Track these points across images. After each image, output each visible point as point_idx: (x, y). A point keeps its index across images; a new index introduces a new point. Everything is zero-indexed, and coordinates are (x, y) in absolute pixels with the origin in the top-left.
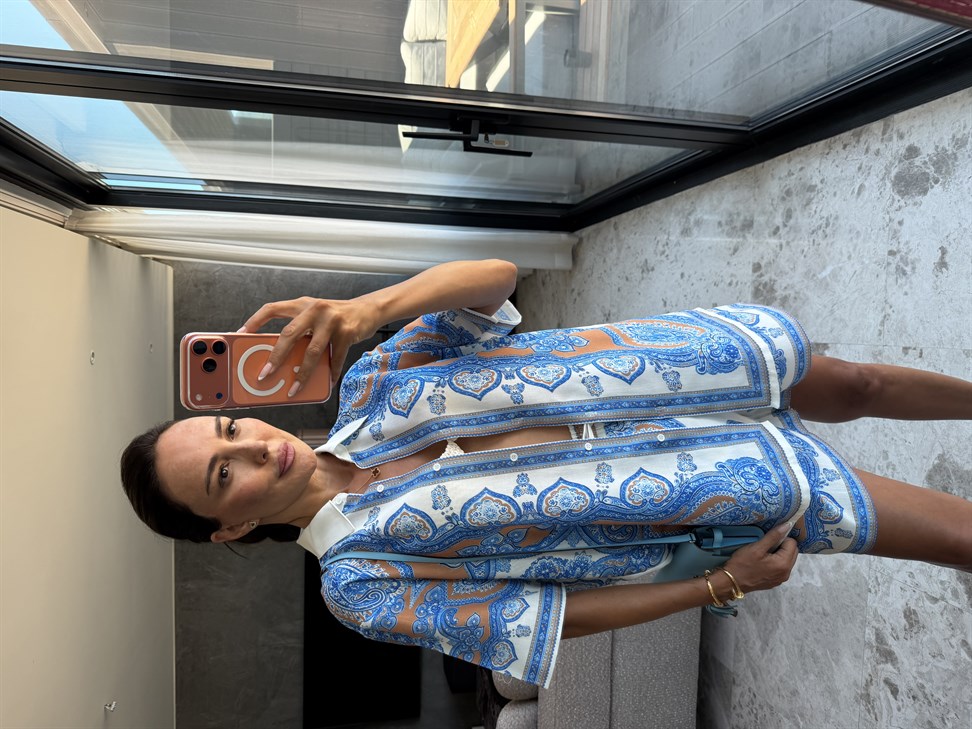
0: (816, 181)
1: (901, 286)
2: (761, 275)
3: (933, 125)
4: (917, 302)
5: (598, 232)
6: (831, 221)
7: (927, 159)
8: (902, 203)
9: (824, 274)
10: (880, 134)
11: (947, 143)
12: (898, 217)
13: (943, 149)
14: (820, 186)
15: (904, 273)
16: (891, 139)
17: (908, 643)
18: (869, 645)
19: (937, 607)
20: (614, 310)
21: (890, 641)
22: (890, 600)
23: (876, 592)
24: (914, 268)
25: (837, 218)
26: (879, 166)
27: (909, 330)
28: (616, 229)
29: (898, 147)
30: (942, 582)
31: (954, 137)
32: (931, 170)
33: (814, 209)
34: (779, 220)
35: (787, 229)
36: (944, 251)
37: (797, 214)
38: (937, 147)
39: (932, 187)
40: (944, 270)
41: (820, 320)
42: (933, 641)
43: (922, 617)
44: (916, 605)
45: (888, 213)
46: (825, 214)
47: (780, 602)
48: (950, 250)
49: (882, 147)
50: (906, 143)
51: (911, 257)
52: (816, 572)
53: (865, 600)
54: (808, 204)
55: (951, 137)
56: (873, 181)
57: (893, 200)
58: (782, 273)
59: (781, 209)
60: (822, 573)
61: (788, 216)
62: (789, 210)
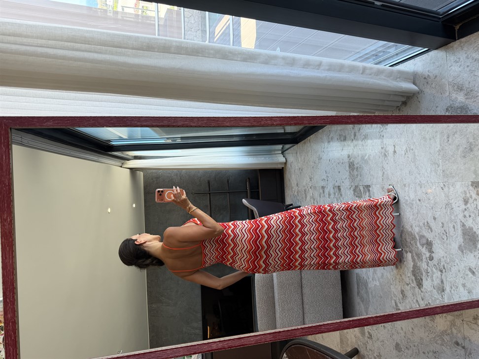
1: (386, 160)
2: (350, 159)
4: (390, 167)
5: (305, 143)
8: (383, 128)
9: (366, 157)
12: (382, 134)
15: (386, 155)
18: (394, 308)
19: (408, 288)
20: (312, 177)
21: (399, 305)
23: (393, 284)
24: (388, 154)
25: (367, 135)
27: (390, 178)
28: (310, 142)
30: (409, 277)
34: (353, 137)
35: (355, 140)
36: (395, 147)
37: (357, 134)
40: (395, 154)
41: (367, 176)
42: (409, 302)
43: (406, 293)
44: (403, 288)
45: (379, 133)
46: (364, 133)
47: (369, 294)
51: (387, 149)
52: (377, 279)
53: (391, 288)
54: (359, 130)
57: (381, 127)
58: (355, 158)
59: (353, 132)
60: (379, 279)
61: (355, 135)
62: (355, 133)
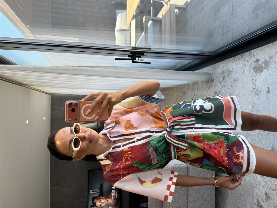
0: (231, 69)
1: (257, 98)
3: (263, 53)
4: (262, 102)
6: (236, 79)
7: (262, 62)
8: (256, 75)
9: (235, 94)
10: (248, 55)
11: (267, 58)
12: (255, 78)
13: (266, 59)
14: (232, 70)
15: (258, 94)
16: (251, 57)
17: (267, 203)
18: (255, 204)
19: (275, 192)
21: (261, 202)
22: (260, 190)
23: (256, 188)
24: (260, 93)
25: (237, 79)
26: (248, 64)
27: (260, 110)
29: (254, 59)
30: (276, 185)
31: (269, 56)
32: (263, 65)
33: (231, 76)
34: (221, 80)
35: (224, 82)
36: (269, 88)
37: (226, 78)
38: (265, 59)
39: (264, 70)
40: (269, 93)
42: (274, 202)
43: (270, 195)
44: (268, 192)
45: (252, 77)
46: (234, 78)
48: (270, 88)
49: (249, 59)
50: (256, 58)
51: (259, 90)
53: (253, 190)
54: (229, 75)
55: (268, 56)
56: (247, 69)
57: (253, 74)
58: (223, 94)
59: (222, 76)
61: (224, 78)
62: (224, 77)
